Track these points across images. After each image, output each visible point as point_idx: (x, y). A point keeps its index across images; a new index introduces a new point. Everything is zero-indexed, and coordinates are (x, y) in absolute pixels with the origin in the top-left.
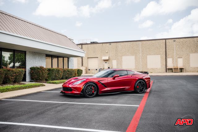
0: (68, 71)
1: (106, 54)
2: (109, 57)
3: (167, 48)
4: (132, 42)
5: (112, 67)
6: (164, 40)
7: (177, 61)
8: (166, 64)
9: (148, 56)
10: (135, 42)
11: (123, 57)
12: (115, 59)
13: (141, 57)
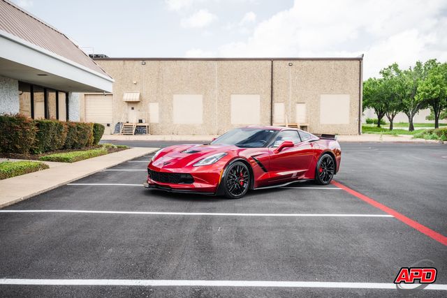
0: (78, 129)
1: (134, 87)
2: (140, 96)
3: (274, 81)
4: (198, 62)
5: (149, 119)
6: (270, 62)
7: (293, 111)
8: (272, 117)
9: (233, 97)
10: (204, 62)
11: (176, 97)
12: (156, 101)
13: (216, 98)
